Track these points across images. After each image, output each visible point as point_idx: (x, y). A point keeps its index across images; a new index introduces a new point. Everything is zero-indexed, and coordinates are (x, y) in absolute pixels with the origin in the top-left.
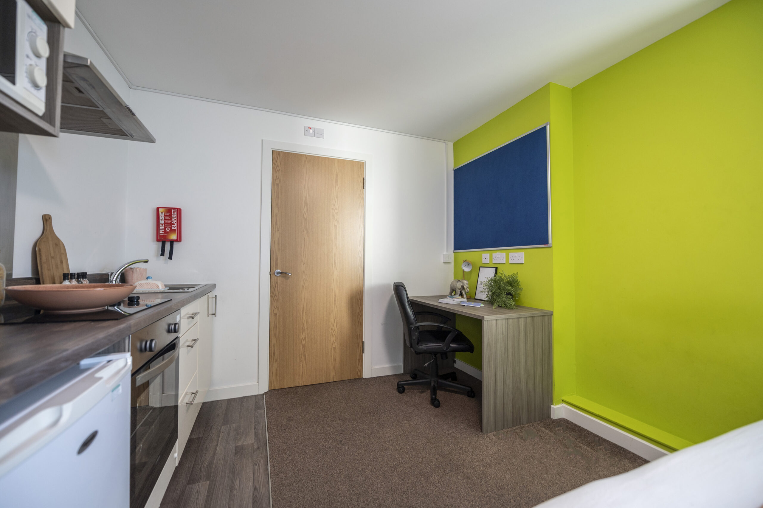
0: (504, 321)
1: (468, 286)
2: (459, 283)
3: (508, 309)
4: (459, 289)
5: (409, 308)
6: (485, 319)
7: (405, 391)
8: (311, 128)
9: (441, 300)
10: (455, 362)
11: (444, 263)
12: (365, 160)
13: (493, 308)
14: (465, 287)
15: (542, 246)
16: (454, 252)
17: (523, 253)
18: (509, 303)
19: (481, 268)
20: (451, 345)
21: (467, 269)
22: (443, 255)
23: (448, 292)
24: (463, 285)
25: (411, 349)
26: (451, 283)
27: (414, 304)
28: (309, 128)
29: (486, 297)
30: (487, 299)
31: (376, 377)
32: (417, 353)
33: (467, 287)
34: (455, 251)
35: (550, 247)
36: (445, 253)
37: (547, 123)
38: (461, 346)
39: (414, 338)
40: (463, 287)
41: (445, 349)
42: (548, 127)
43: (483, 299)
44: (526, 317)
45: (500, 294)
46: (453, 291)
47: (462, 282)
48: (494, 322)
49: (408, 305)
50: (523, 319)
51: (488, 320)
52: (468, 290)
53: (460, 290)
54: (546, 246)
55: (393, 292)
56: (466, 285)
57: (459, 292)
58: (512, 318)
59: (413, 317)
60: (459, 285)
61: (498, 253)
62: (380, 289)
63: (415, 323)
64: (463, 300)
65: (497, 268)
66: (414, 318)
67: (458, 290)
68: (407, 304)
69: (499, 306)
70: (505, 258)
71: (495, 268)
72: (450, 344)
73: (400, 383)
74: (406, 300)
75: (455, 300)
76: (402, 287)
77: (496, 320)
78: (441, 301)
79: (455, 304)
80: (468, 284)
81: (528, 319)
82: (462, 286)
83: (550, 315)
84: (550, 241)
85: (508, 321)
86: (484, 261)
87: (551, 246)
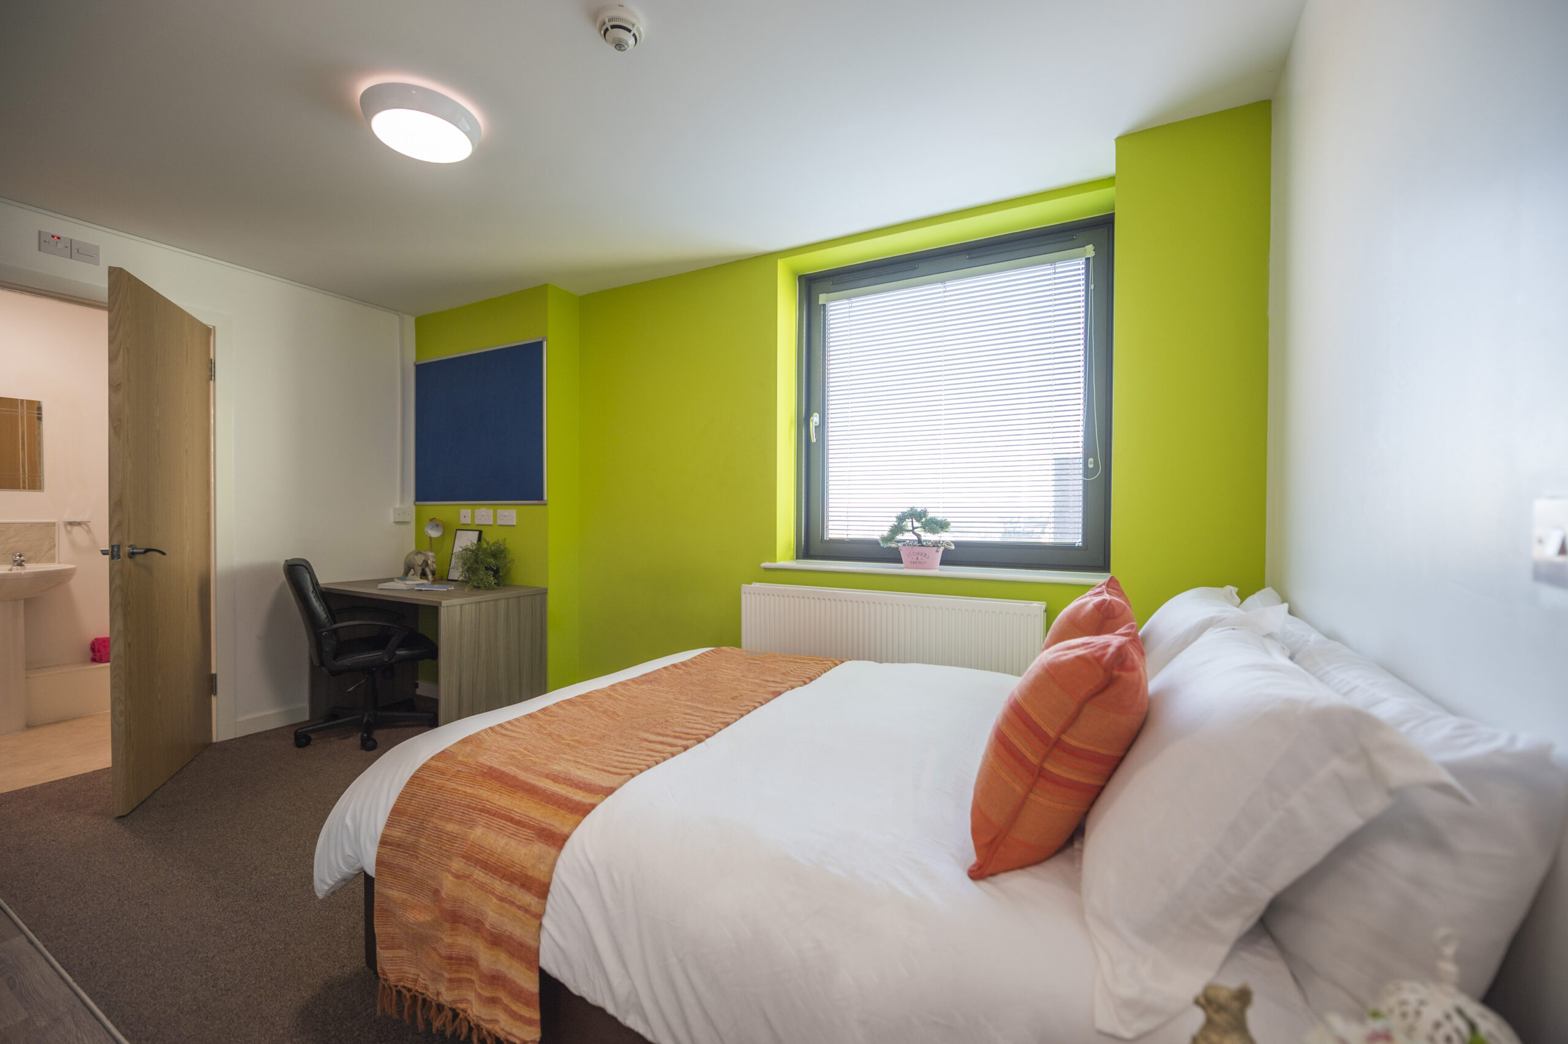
0: (474, 605)
1: (434, 560)
2: (419, 556)
3: (487, 590)
4: (420, 566)
5: (316, 601)
6: (443, 605)
7: (312, 743)
8: (59, 238)
9: (383, 584)
10: (417, 686)
11: (396, 522)
12: (214, 325)
13: (464, 590)
14: (429, 562)
15: (536, 502)
16: (415, 504)
17: (515, 511)
18: (488, 582)
19: (458, 531)
20: (397, 652)
21: (435, 534)
22: (395, 509)
23: (401, 571)
24: (426, 559)
25: (323, 669)
26: (407, 557)
27: (328, 596)
28: (53, 237)
29: (461, 576)
30: (461, 578)
31: (247, 736)
32: (334, 673)
33: (434, 562)
34: (418, 503)
35: (545, 505)
36: (398, 506)
37: (544, 338)
38: (416, 652)
39: (328, 649)
40: (426, 563)
41: (386, 660)
42: (545, 343)
43: (456, 578)
44: (508, 598)
45: (477, 569)
46: (409, 568)
47: (424, 554)
48: (458, 608)
49: (315, 596)
50: (503, 601)
51: (447, 606)
52: (434, 565)
53: (421, 568)
54: (540, 502)
55: (283, 578)
56: (431, 559)
57: (419, 572)
58: (486, 601)
59: (325, 616)
60: (419, 559)
61: (482, 509)
62: (256, 574)
63: (328, 624)
64: (425, 582)
65: (480, 532)
66: (327, 617)
67: (418, 567)
68: (312, 596)
69: (475, 586)
70: (492, 516)
71: (477, 532)
72: (395, 651)
73: (300, 731)
74: (311, 589)
75: (408, 582)
76: (301, 567)
77: (461, 605)
78: (381, 586)
79: (406, 590)
80: (434, 557)
81: (510, 600)
82: (424, 561)
83: (543, 593)
84: (545, 498)
85: (479, 606)
86: (463, 521)
87: (546, 503)
